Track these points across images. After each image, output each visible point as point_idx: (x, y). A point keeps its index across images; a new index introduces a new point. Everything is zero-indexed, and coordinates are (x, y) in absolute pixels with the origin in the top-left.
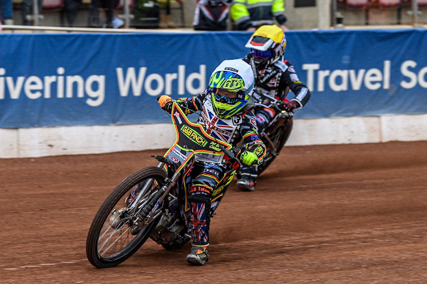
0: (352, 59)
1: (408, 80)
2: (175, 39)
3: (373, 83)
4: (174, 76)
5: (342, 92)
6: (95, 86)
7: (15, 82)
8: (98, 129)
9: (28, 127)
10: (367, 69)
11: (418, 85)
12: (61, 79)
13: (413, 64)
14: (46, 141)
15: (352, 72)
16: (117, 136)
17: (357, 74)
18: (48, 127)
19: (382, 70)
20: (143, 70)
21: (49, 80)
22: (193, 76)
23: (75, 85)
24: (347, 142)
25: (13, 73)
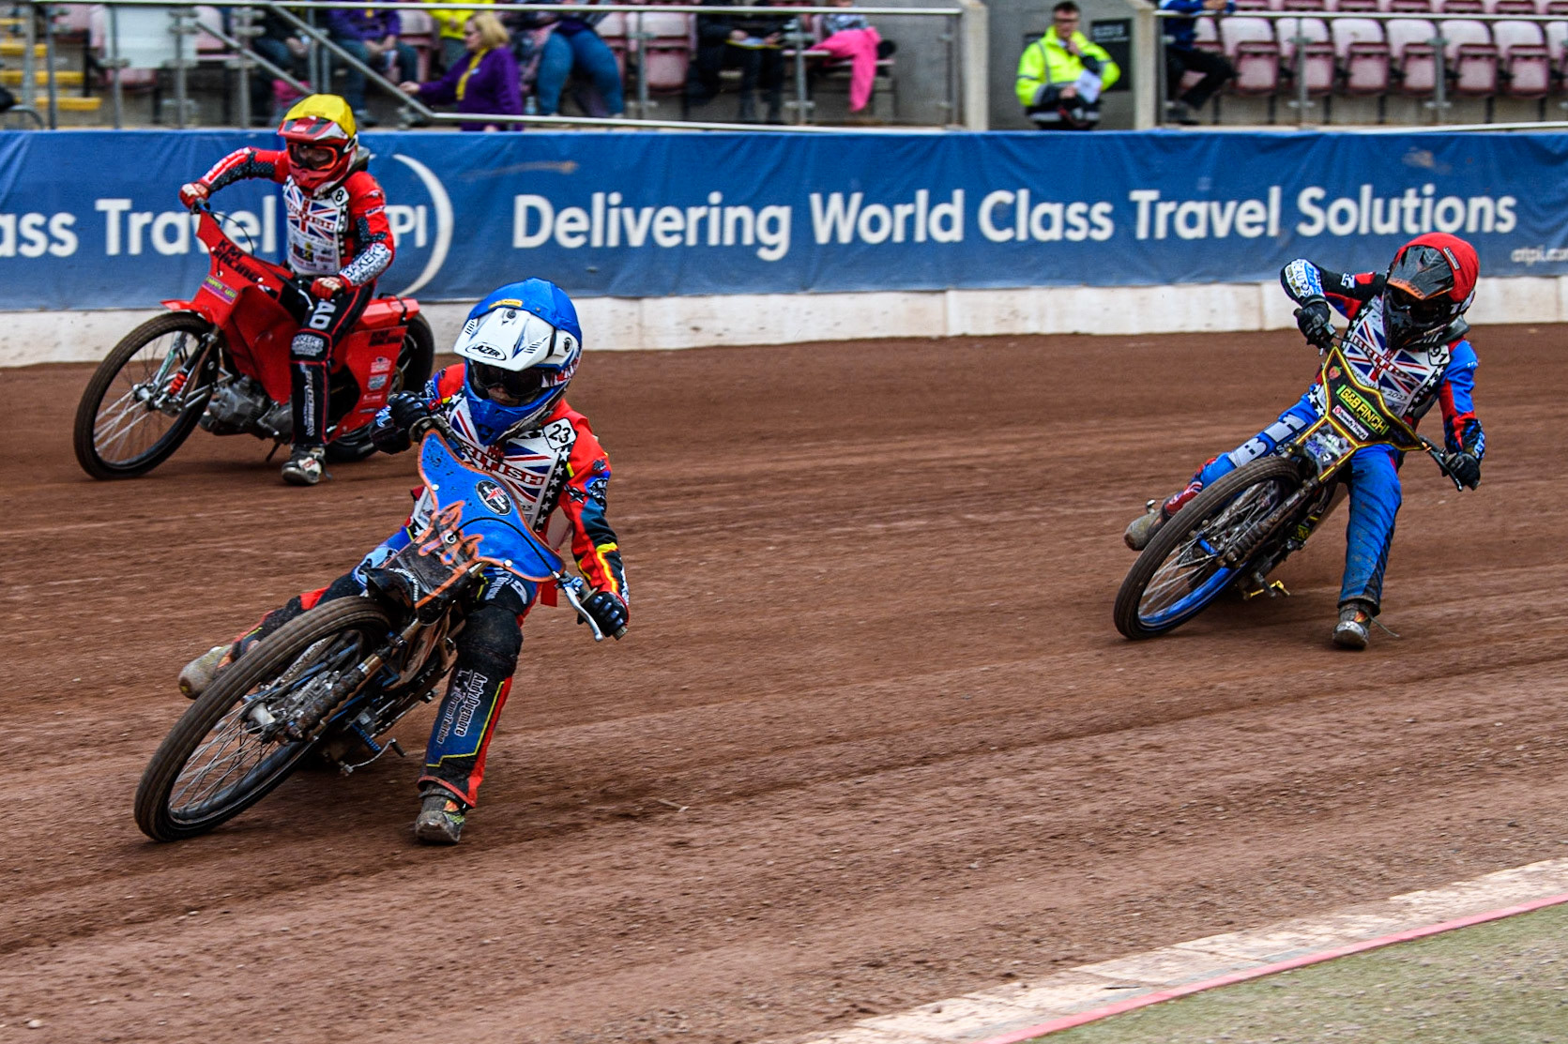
0: (1215, 184)
1: (1310, 220)
2: (913, 143)
3: (1251, 225)
4: (908, 209)
5: (1196, 240)
6: (773, 225)
7: (637, 216)
8: (776, 301)
9: (658, 297)
10: (1241, 201)
11: (1326, 231)
12: (715, 212)
13: (1317, 193)
14: (687, 321)
15: (1215, 206)
16: (809, 313)
17: (1223, 209)
18: (692, 296)
19: (1265, 201)
20: (856, 198)
21: (695, 213)
22: (942, 209)
23: (739, 223)
24: (1204, 329)
25: (634, 201)
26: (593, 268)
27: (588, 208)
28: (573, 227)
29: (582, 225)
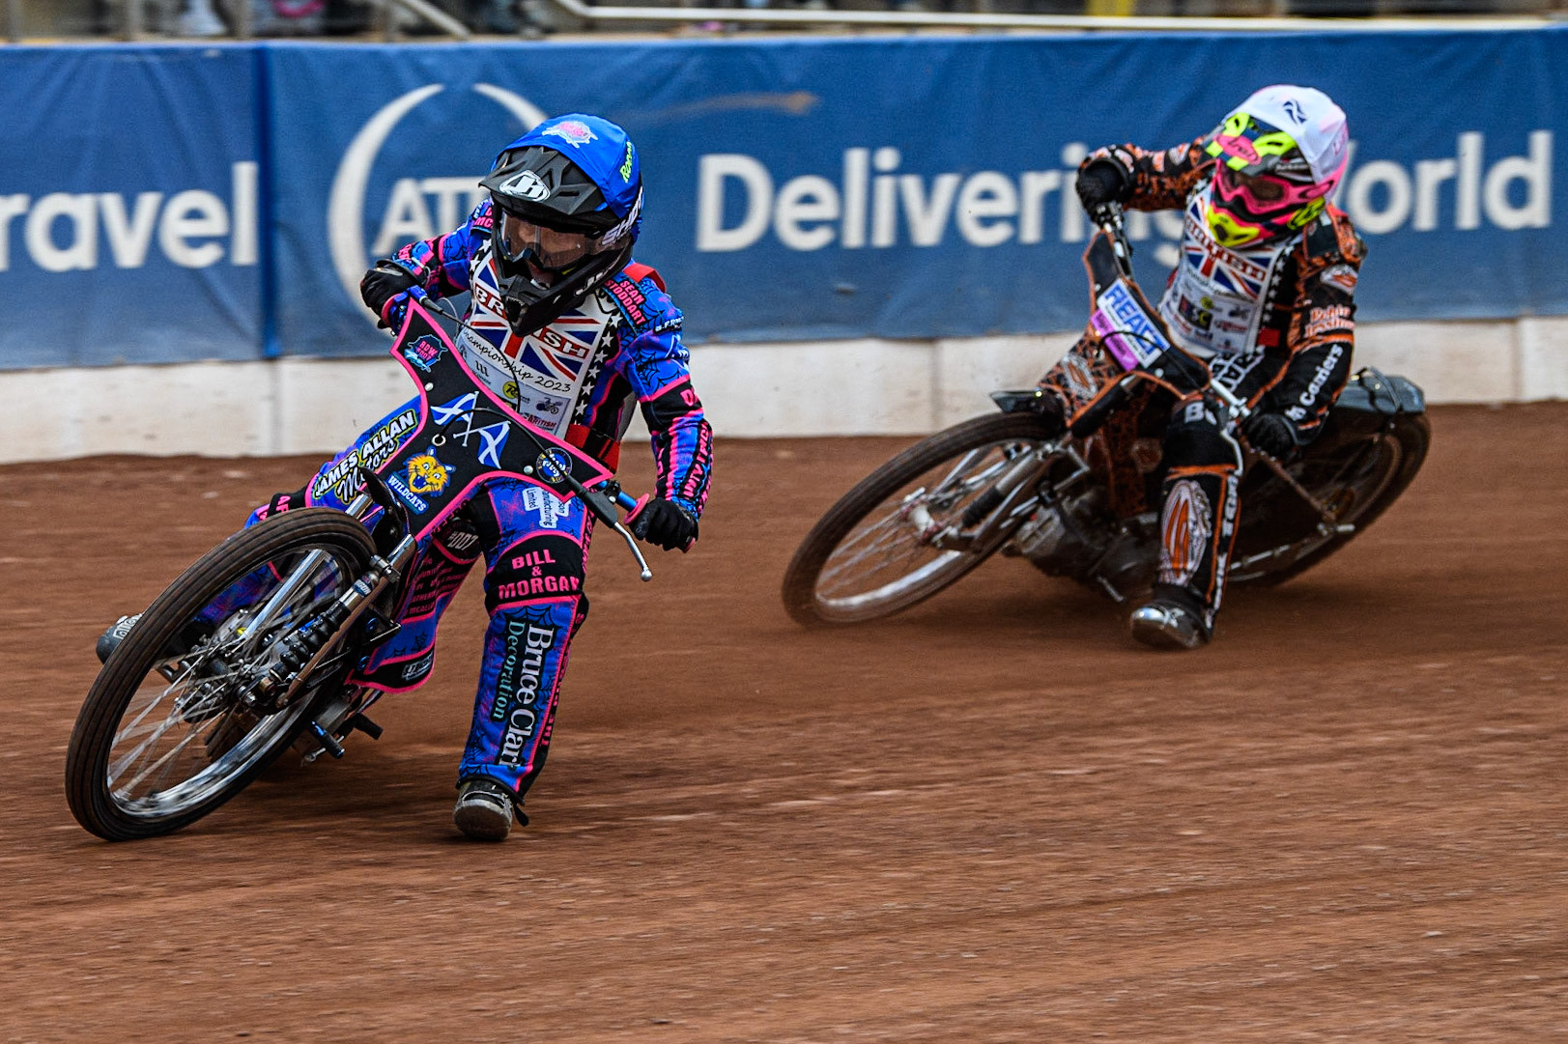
4: (1443, 169)
7: (928, 189)
9: (966, 336)
18: (1031, 335)
21: (1038, 184)
22: (1509, 168)
25: (922, 163)
26: (843, 286)
27: (836, 178)
28: (809, 212)
29: (826, 209)
